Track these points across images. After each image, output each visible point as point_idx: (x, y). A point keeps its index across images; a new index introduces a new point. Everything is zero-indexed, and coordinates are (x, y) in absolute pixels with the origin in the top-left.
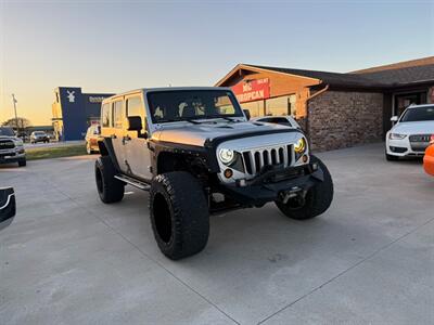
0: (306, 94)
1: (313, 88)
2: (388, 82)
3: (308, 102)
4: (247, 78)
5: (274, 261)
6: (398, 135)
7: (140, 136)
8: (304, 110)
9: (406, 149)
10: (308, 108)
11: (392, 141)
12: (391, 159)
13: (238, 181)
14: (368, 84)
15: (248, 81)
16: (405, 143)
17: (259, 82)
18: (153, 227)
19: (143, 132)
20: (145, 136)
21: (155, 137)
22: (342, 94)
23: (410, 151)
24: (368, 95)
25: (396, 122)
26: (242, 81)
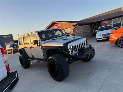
0: (73, 27)
2: (91, 22)
3: (73, 29)
4: (55, 25)
6: (99, 35)
7: (38, 46)
8: (73, 32)
9: (101, 38)
10: (74, 31)
11: (97, 37)
12: (98, 41)
13: (76, 54)
14: (87, 23)
15: (56, 26)
16: (101, 37)
17: (59, 26)
19: (39, 44)
20: (40, 46)
21: (44, 45)
22: (81, 26)
23: (103, 38)
24: (87, 26)
25: (97, 32)
26: (54, 26)
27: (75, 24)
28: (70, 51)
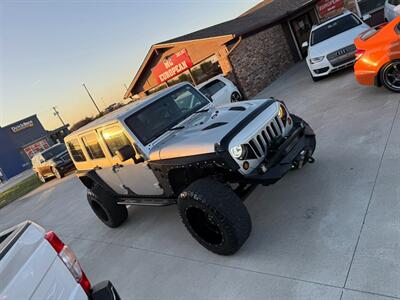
0: (224, 51)
1: (228, 44)
3: (229, 57)
4: (164, 55)
5: (309, 217)
6: (317, 59)
7: (137, 162)
8: (229, 66)
10: (231, 62)
11: (313, 66)
13: (258, 169)
14: (269, 22)
15: (167, 58)
16: (326, 63)
17: (178, 55)
18: (194, 236)
19: (137, 156)
20: (142, 160)
22: (251, 38)
23: (331, 68)
25: (307, 47)
26: (162, 59)
27: (230, 37)
28: (240, 163)
